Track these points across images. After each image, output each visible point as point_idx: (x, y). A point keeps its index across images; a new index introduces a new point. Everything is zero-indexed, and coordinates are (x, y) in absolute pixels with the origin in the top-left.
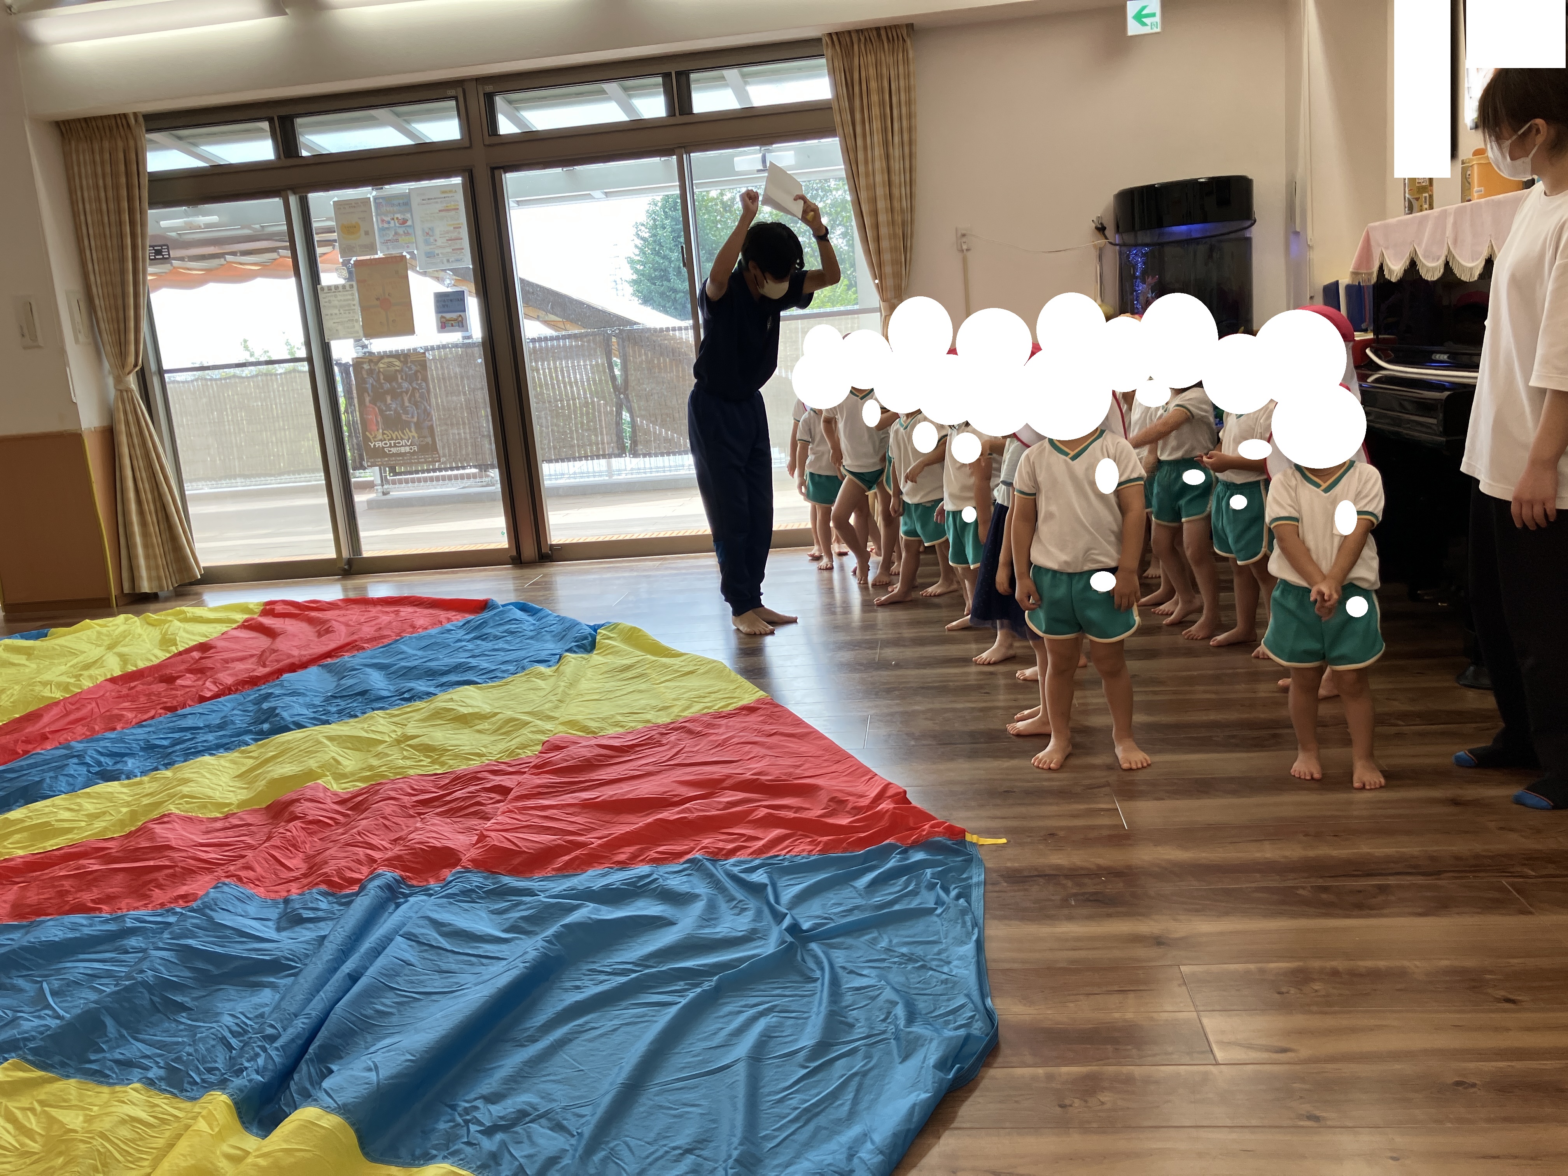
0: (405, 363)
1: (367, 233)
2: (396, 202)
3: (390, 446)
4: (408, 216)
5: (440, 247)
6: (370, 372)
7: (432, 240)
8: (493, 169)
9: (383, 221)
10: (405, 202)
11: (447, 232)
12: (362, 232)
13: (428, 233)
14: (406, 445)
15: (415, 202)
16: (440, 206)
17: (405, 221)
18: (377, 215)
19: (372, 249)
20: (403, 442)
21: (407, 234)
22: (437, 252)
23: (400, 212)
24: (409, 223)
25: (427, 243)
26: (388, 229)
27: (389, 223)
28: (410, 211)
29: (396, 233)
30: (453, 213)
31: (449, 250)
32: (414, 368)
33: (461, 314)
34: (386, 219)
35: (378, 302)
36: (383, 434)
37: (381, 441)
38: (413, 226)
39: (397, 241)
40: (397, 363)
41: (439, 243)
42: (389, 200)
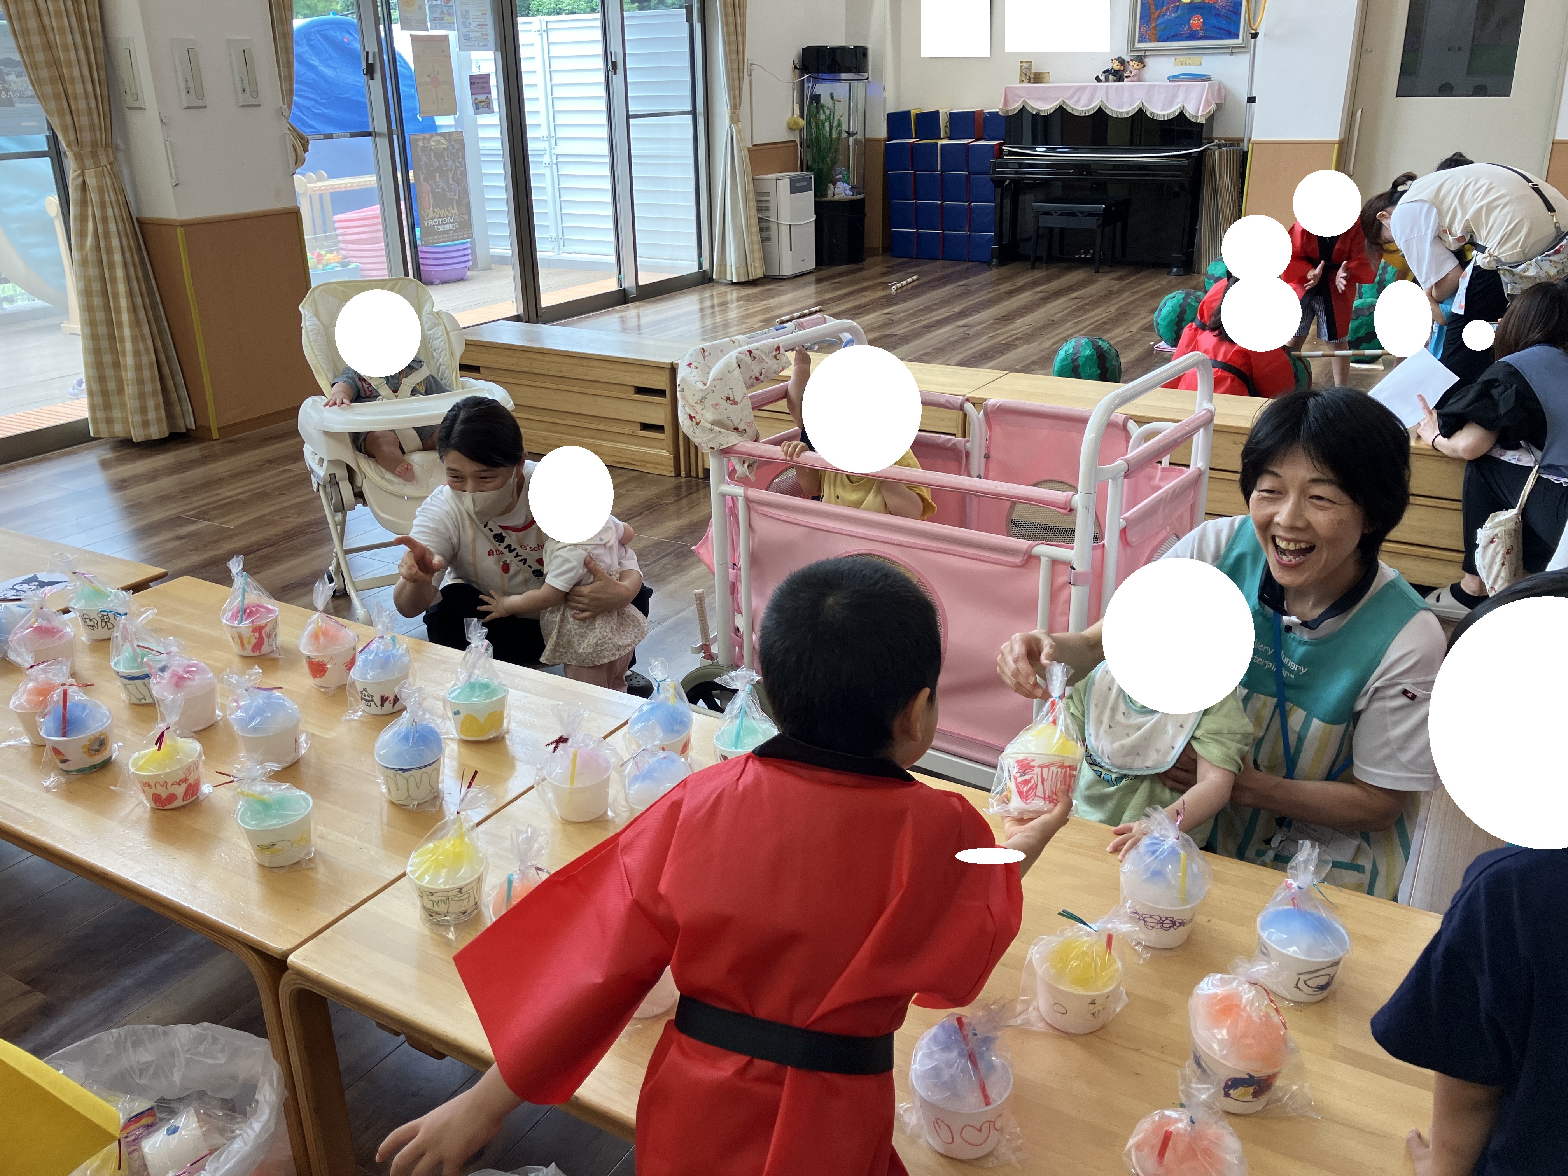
0: (449, 141)
3: (439, 225)
11: (478, 17)
14: (450, 223)
19: (425, 26)
20: (447, 220)
21: (451, 14)
22: (472, 35)
31: (479, 34)
35: (429, 80)
36: (434, 212)
37: (433, 219)
39: (442, 19)
40: (444, 141)
41: (474, 25)
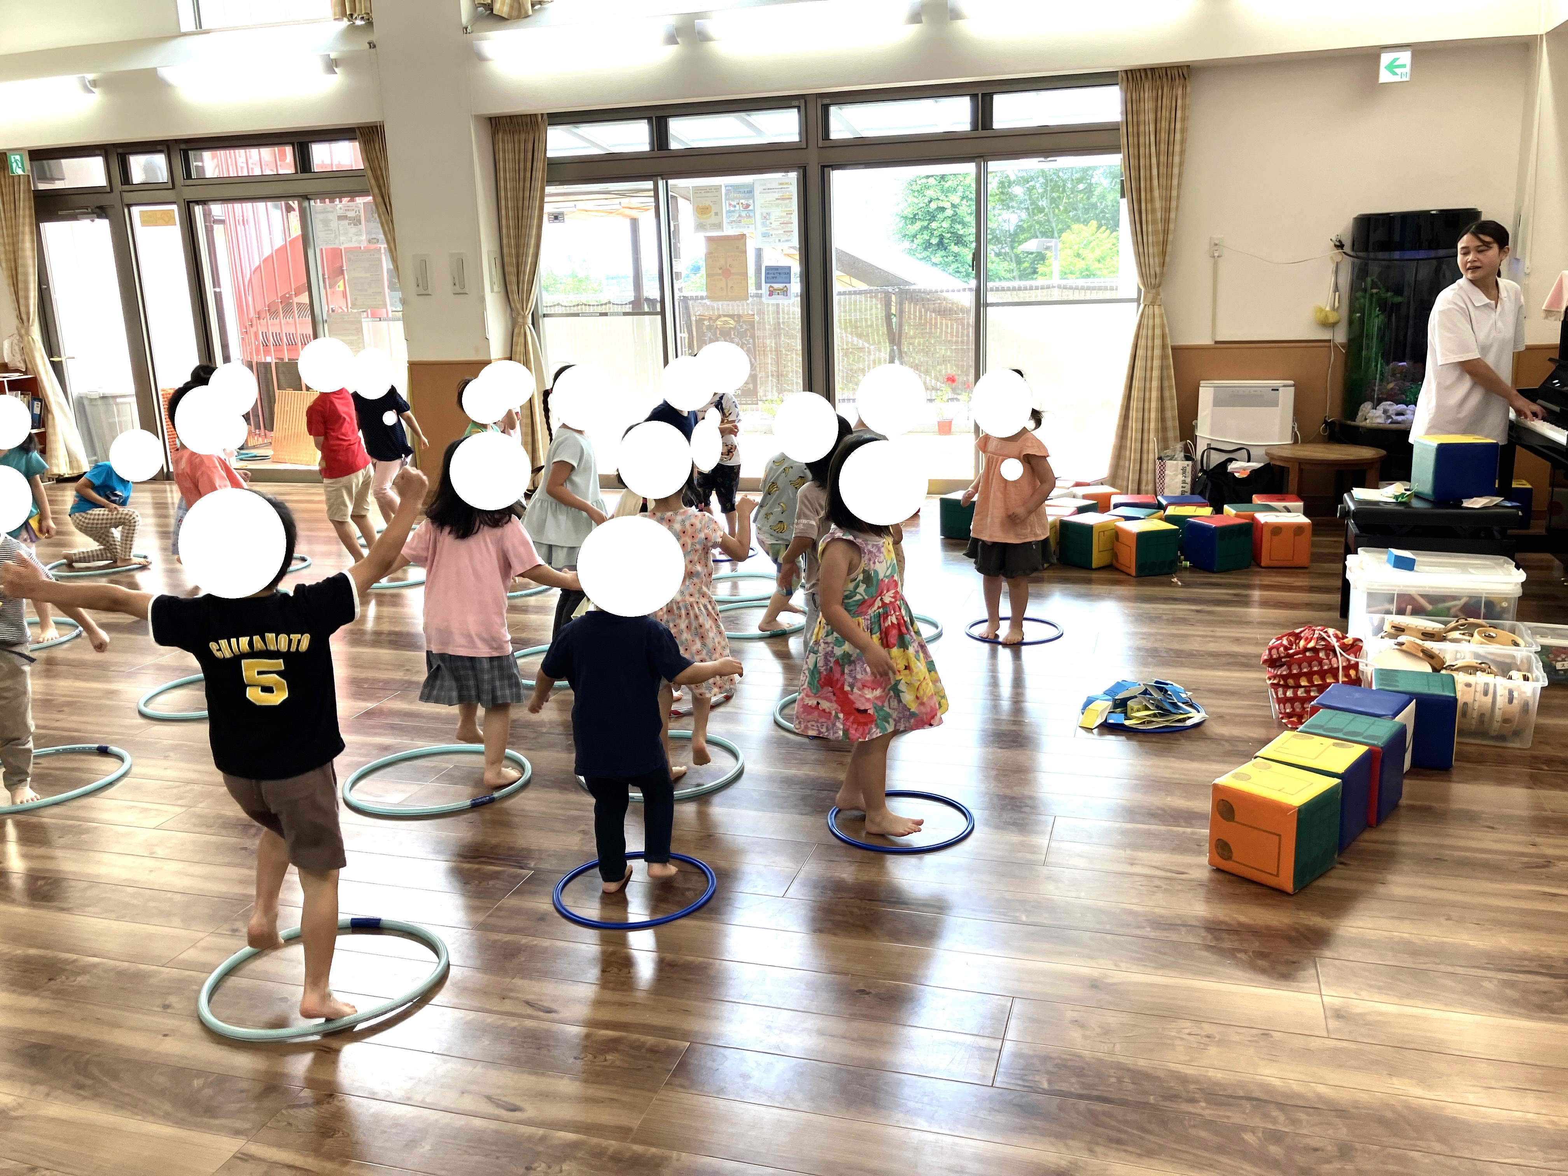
0: (738, 322)
1: (716, 214)
2: (742, 190)
4: (751, 202)
5: (774, 229)
6: (709, 328)
7: (768, 222)
8: (823, 167)
9: (730, 205)
10: (749, 191)
11: (781, 217)
12: (713, 213)
13: (766, 217)
15: (758, 190)
16: (777, 195)
17: (748, 206)
18: (726, 200)
19: (719, 226)
21: (749, 217)
22: (771, 233)
23: (744, 198)
24: (751, 208)
25: (764, 224)
26: (734, 211)
27: (735, 206)
28: (753, 198)
29: (740, 216)
30: (788, 201)
31: (781, 232)
32: (744, 326)
33: (787, 285)
34: (734, 203)
35: (720, 271)
38: (753, 211)
39: (740, 222)
40: (732, 322)
41: (775, 224)
42: (736, 188)
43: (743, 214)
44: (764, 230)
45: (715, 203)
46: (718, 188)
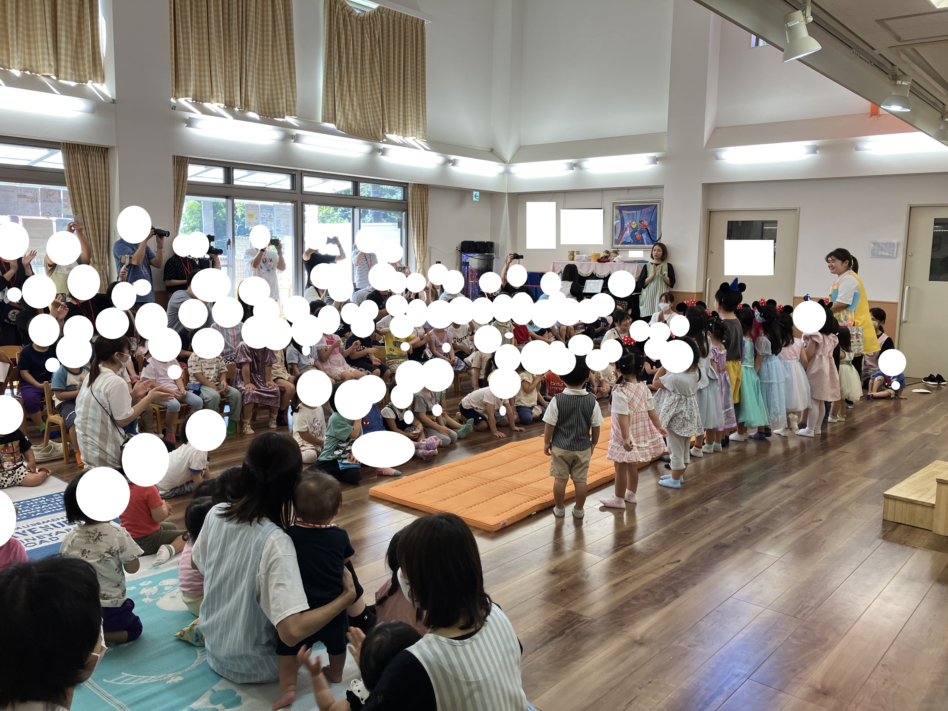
2: (268, 208)
4: (272, 214)
5: (282, 228)
8: (302, 202)
9: (262, 215)
10: (271, 209)
11: (284, 223)
12: (255, 218)
13: (278, 222)
15: (275, 210)
16: (283, 213)
17: (271, 216)
18: (261, 212)
21: (271, 221)
22: (280, 229)
23: (269, 212)
25: (277, 225)
26: (264, 218)
28: (273, 212)
30: (287, 216)
31: (284, 230)
34: (265, 214)
38: (273, 218)
39: (267, 223)
41: (282, 226)
42: (266, 207)
43: (269, 220)
44: (278, 228)
45: (256, 213)
46: (257, 206)
